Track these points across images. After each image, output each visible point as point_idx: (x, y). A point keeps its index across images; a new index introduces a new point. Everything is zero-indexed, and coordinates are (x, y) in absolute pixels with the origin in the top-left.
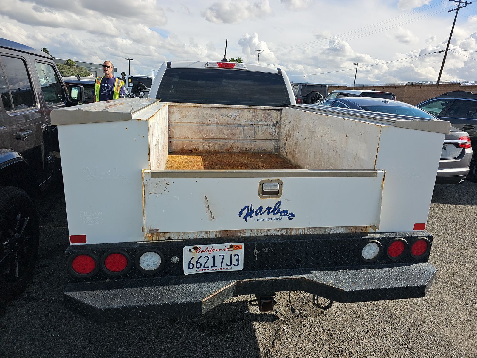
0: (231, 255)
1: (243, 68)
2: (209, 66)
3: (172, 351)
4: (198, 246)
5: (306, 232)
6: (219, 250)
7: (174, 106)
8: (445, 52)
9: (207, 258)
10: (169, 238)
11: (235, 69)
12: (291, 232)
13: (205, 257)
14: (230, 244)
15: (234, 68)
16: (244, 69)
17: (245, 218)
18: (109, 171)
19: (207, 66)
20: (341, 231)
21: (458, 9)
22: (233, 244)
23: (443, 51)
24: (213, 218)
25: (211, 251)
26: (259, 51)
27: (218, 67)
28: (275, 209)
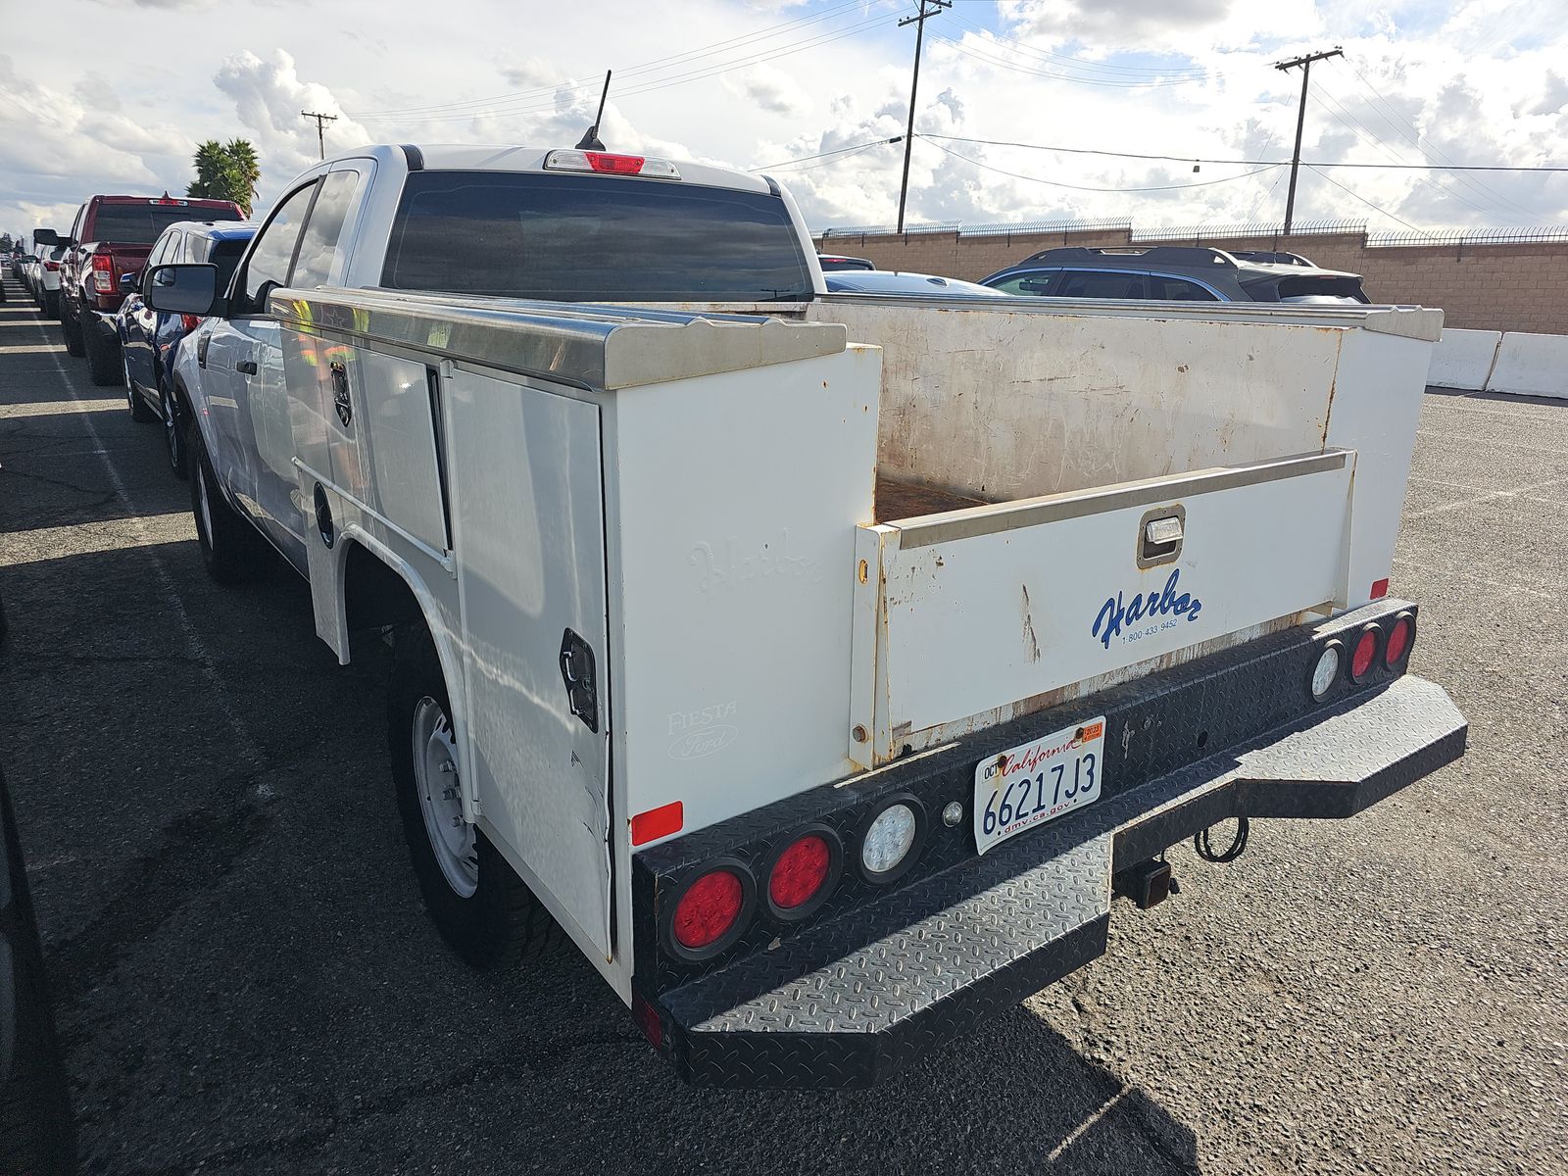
0: (1078, 760)
2: (557, 165)
3: (844, 1139)
4: (1007, 753)
5: (1197, 653)
6: (1054, 751)
8: (905, 140)
9: (1025, 786)
10: (907, 751)
12: (1169, 661)
13: (1020, 786)
14: (1075, 728)
17: (1105, 639)
18: (766, 546)
20: (1256, 635)
21: (921, 19)
22: (1085, 725)
23: (899, 139)
24: (1037, 653)
25: (1035, 761)
26: (319, 116)
27: (591, 168)
28: (1166, 595)
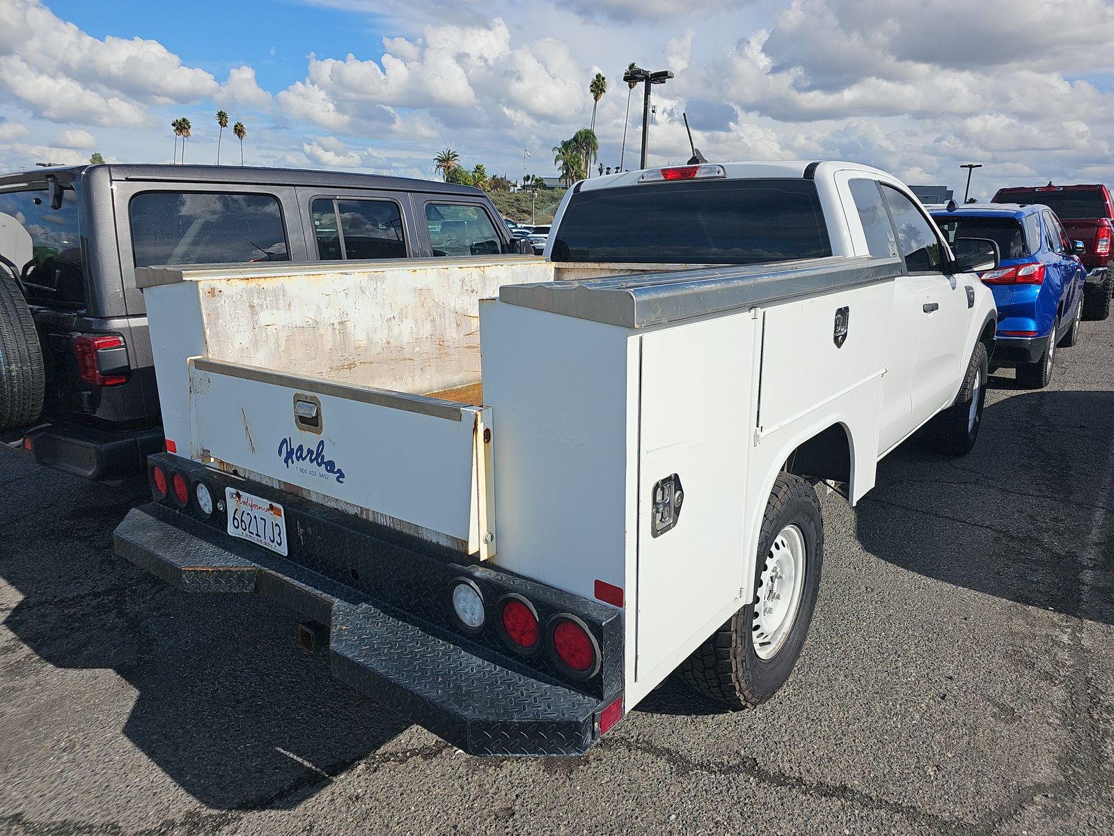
0: (272, 522)
1: (717, 175)
2: (645, 180)
4: (240, 492)
6: (260, 508)
7: (568, 270)
9: (249, 517)
11: (697, 179)
13: (247, 515)
14: (269, 502)
15: (696, 176)
16: (717, 177)
19: (641, 180)
22: (274, 504)
24: (253, 449)
25: (252, 506)
27: (662, 178)
28: (318, 455)
